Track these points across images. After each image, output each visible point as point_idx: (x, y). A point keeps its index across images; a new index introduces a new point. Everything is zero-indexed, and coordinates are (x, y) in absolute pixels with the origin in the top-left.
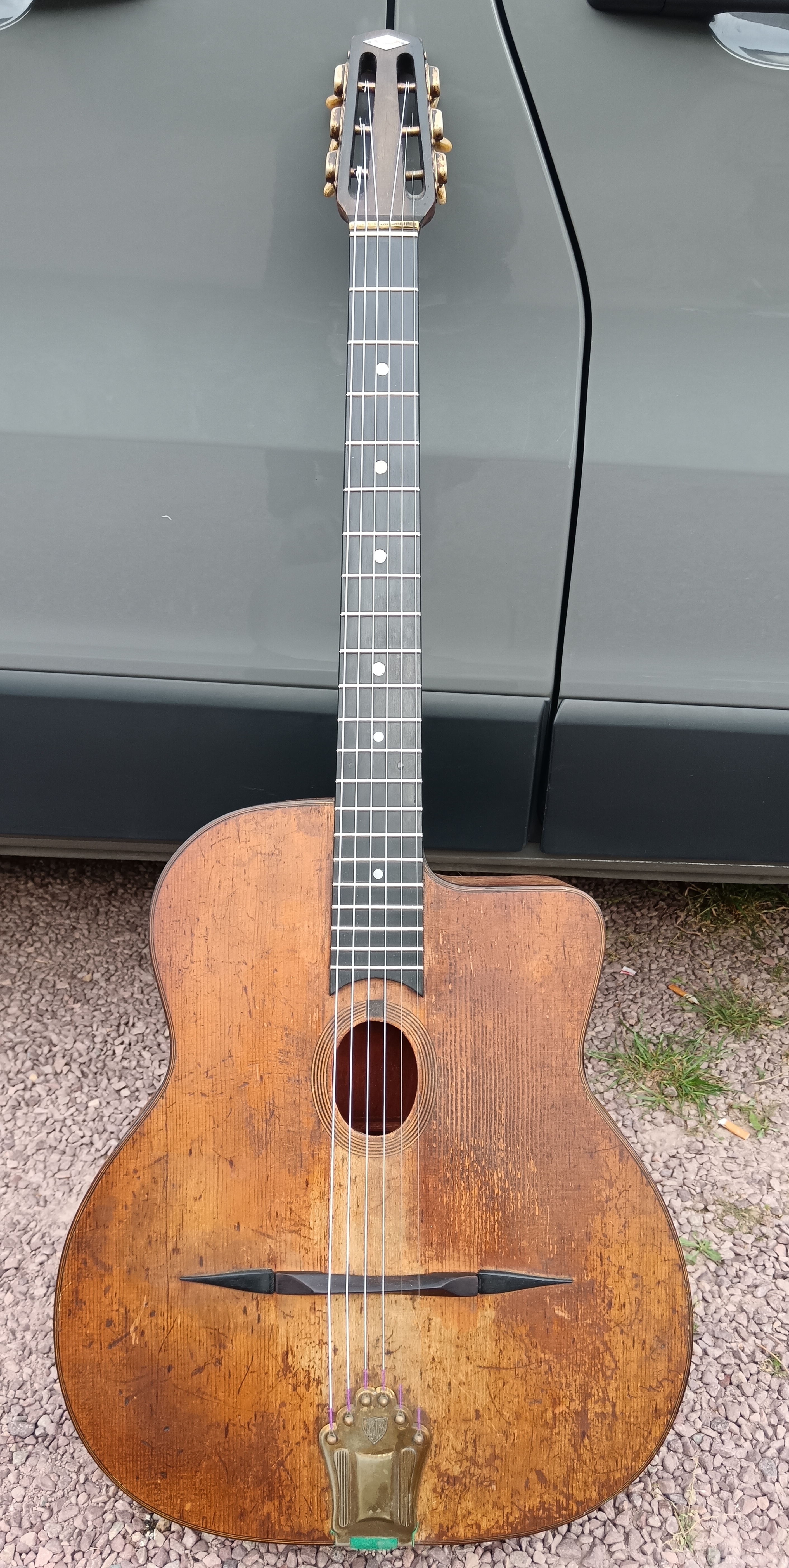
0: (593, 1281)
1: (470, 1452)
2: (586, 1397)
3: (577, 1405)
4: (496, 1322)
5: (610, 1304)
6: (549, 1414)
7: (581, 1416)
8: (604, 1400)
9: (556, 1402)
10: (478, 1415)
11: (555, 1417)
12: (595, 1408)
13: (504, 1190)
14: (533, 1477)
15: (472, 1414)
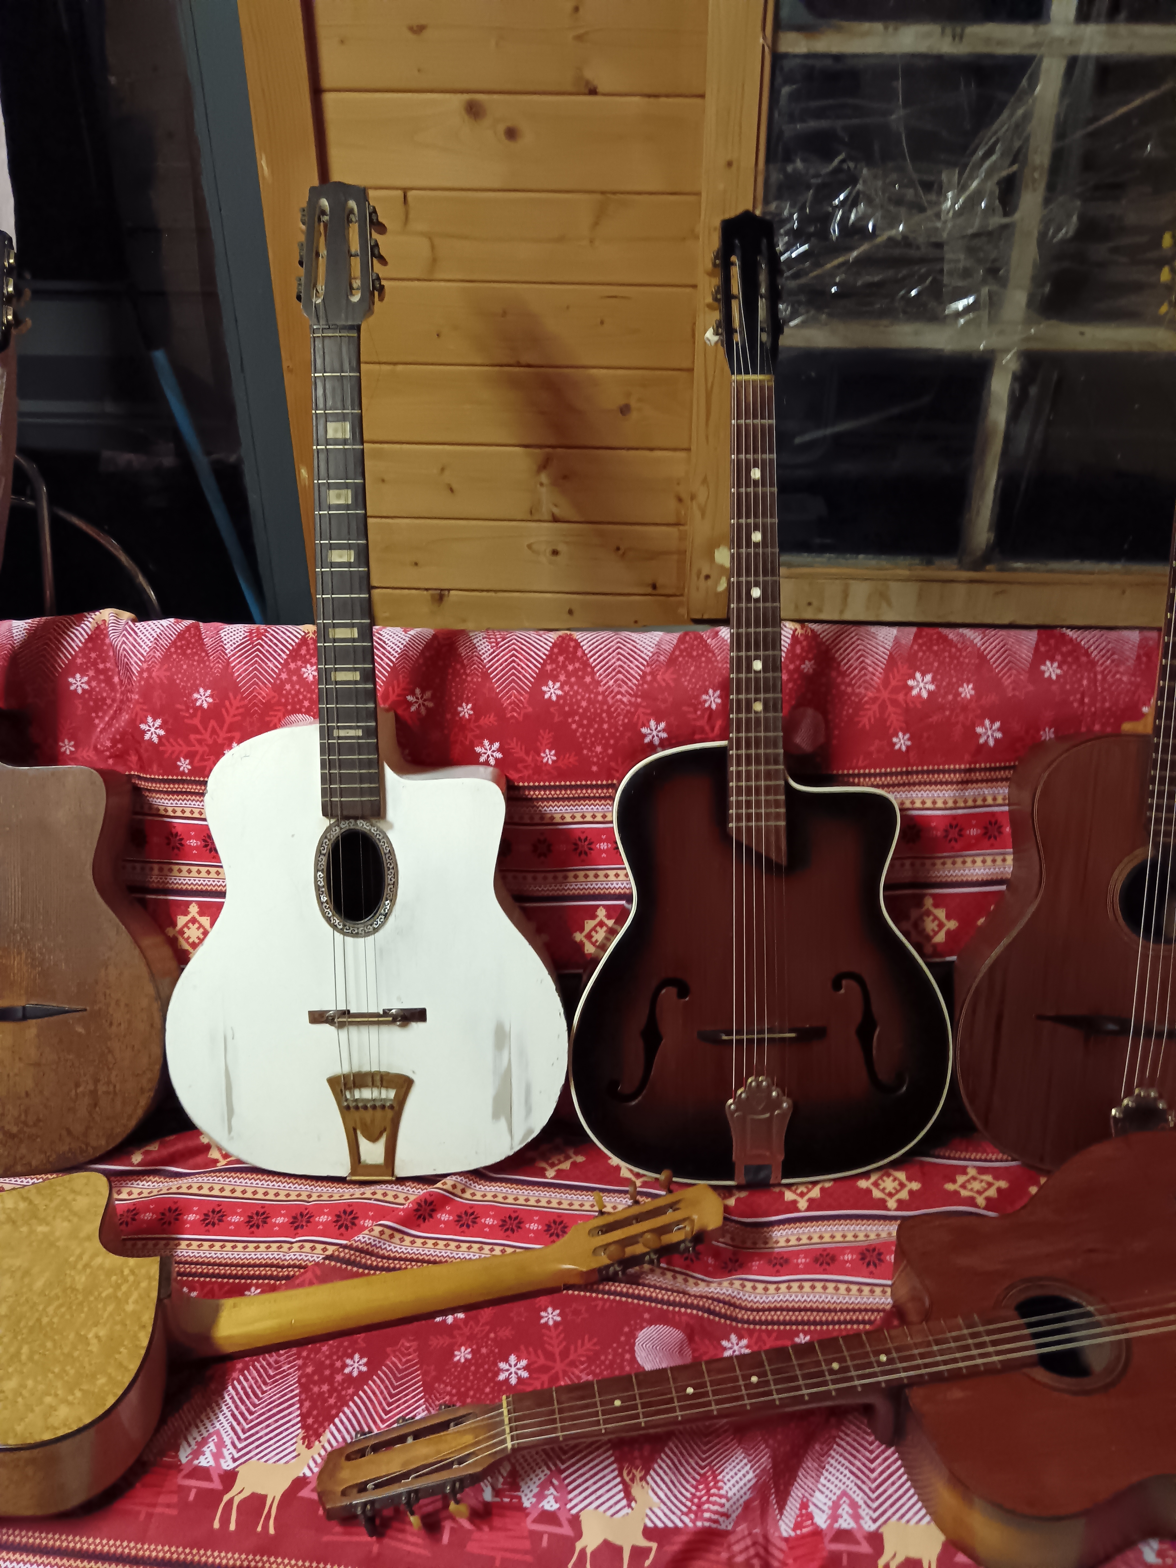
0: (100, 1009)
1: (23, 1117)
2: (96, 1081)
3: (91, 1087)
4: (38, 1036)
5: (111, 1024)
6: (73, 1092)
7: (94, 1093)
8: (109, 1083)
9: (77, 1085)
10: (27, 1094)
11: (77, 1094)
12: (102, 1088)
13: (41, 953)
14: (64, 1133)
15: (23, 1094)
